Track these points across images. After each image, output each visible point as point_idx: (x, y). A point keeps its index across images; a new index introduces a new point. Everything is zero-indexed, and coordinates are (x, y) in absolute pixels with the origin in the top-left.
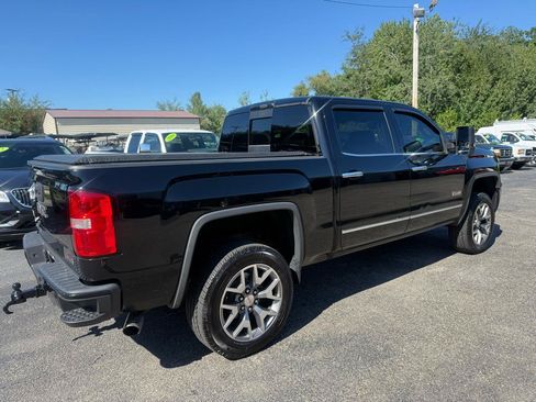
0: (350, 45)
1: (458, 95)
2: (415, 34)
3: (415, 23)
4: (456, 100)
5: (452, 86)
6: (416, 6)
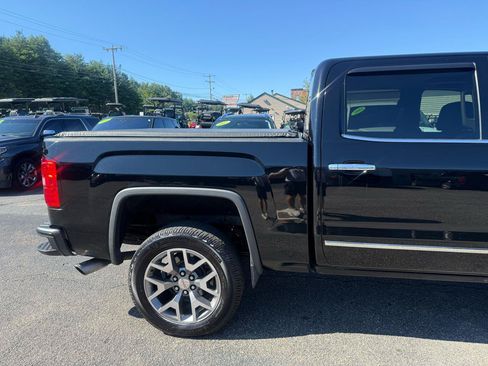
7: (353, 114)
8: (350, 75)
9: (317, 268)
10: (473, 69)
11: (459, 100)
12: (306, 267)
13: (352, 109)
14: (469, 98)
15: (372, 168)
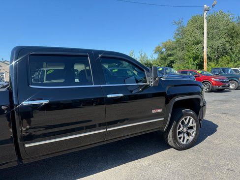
0: (176, 27)
1: (231, 49)
2: (205, 20)
3: (205, 14)
4: (229, 51)
5: (227, 45)
6: (205, 6)
7: (48, 73)
8: (32, 55)
9: (23, 161)
10: (87, 56)
11: (84, 69)
12: (16, 162)
13: (47, 71)
14: (88, 68)
15: (47, 101)
